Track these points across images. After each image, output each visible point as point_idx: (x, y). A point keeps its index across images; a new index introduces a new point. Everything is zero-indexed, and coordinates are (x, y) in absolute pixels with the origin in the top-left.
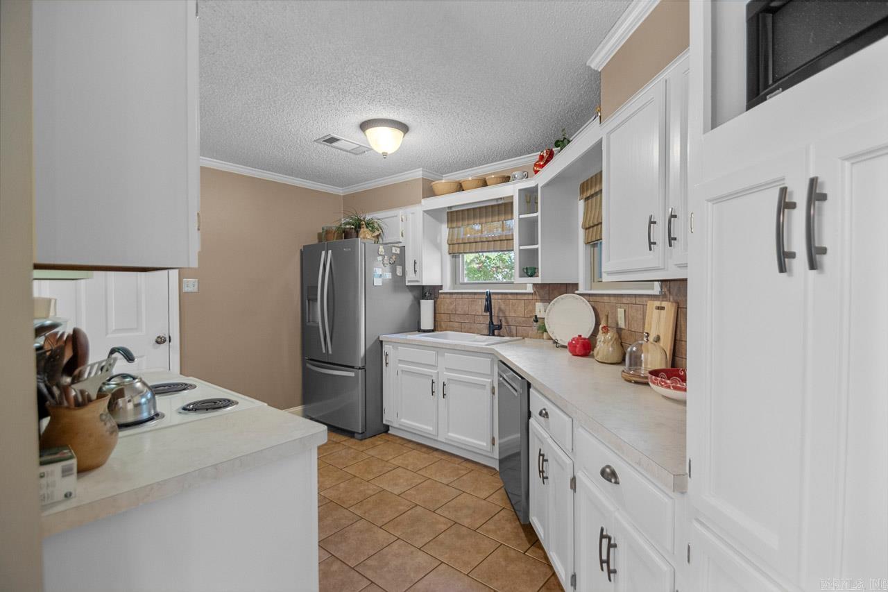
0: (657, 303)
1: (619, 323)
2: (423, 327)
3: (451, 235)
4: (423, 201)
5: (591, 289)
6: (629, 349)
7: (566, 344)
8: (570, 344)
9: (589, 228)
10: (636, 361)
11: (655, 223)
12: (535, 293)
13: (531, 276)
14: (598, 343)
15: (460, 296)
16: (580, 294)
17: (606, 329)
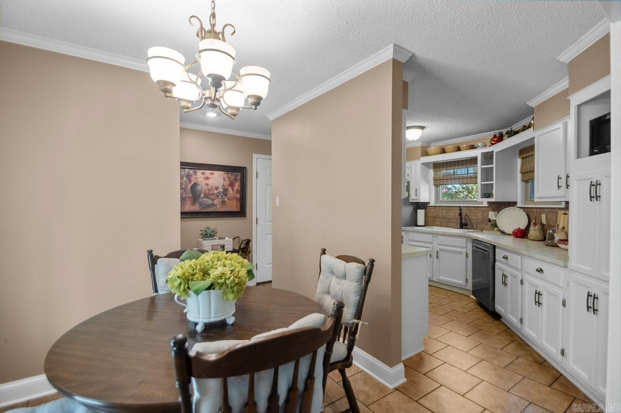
0: (563, 212)
1: (543, 221)
2: (418, 224)
3: (435, 175)
4: (421, 158)
5: (525, 205)
6: (548, 232)
7: (511, 233)
8: (514, 232)
9: (524, 173)
10: (552, 238)
11: (561, 178)
12: (489, 207)
13: (488, 197)
14: (530, 231)
15: (440, 208)
16: (518, 207)
17: (535, 224)
